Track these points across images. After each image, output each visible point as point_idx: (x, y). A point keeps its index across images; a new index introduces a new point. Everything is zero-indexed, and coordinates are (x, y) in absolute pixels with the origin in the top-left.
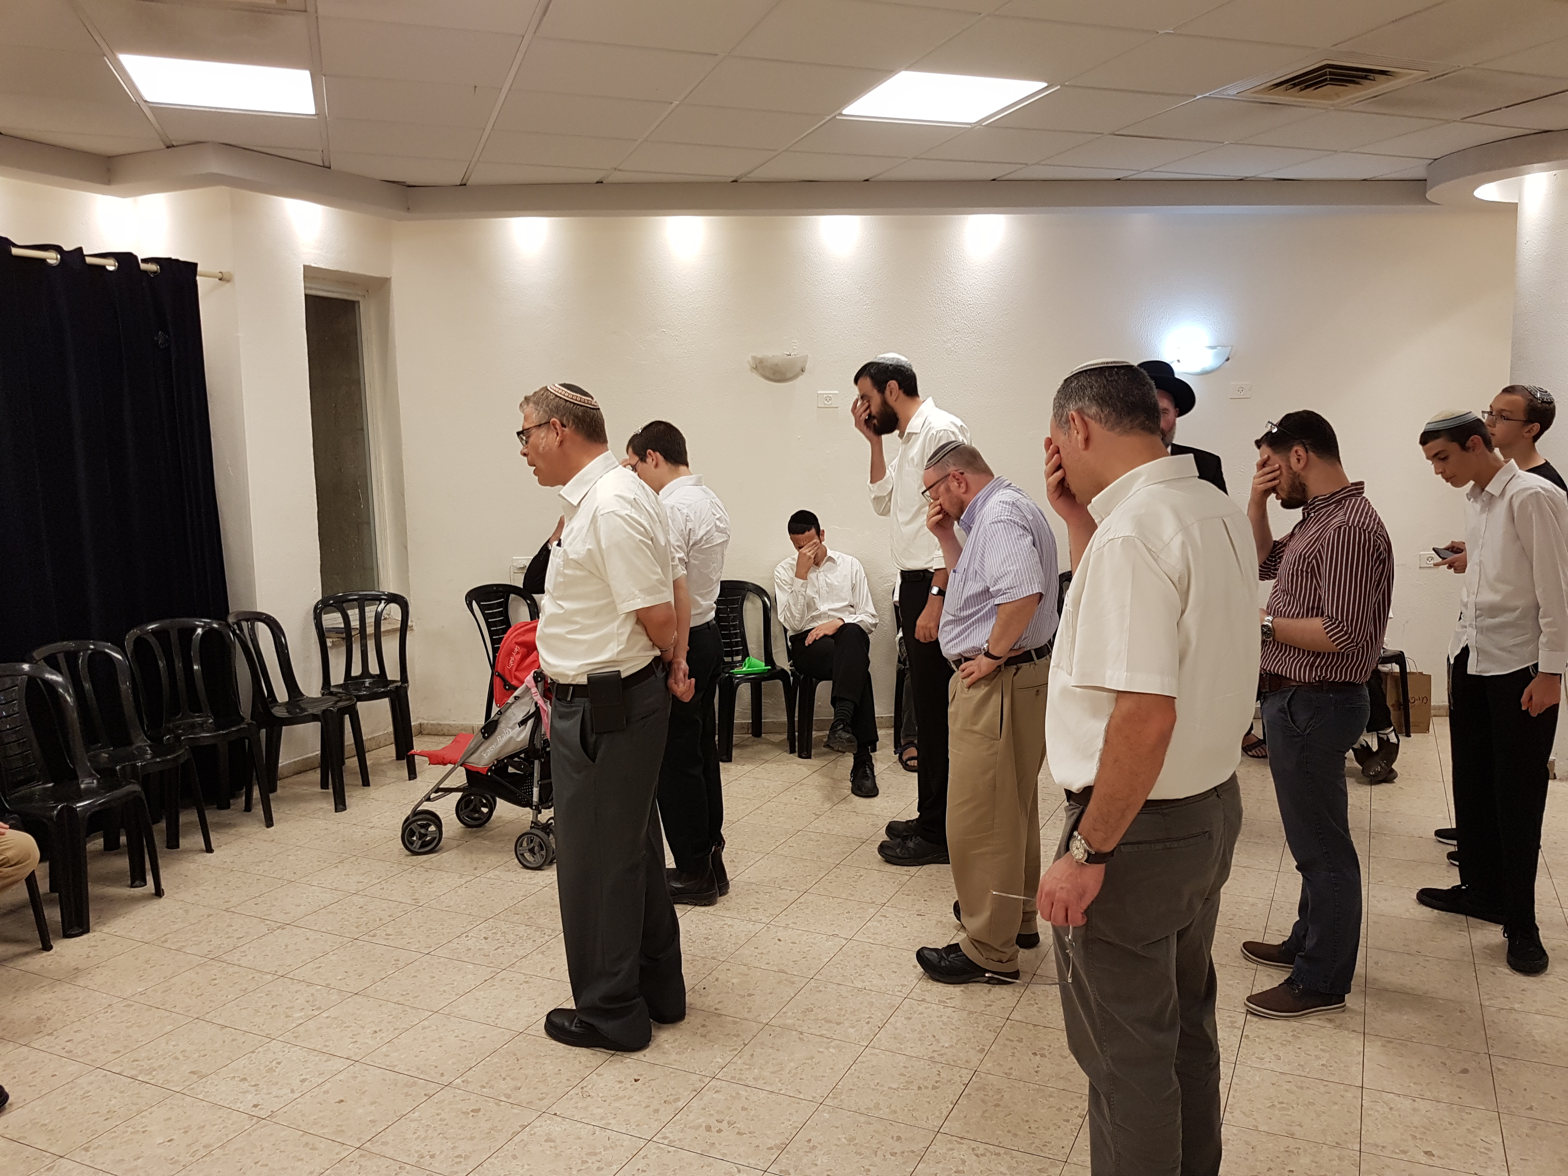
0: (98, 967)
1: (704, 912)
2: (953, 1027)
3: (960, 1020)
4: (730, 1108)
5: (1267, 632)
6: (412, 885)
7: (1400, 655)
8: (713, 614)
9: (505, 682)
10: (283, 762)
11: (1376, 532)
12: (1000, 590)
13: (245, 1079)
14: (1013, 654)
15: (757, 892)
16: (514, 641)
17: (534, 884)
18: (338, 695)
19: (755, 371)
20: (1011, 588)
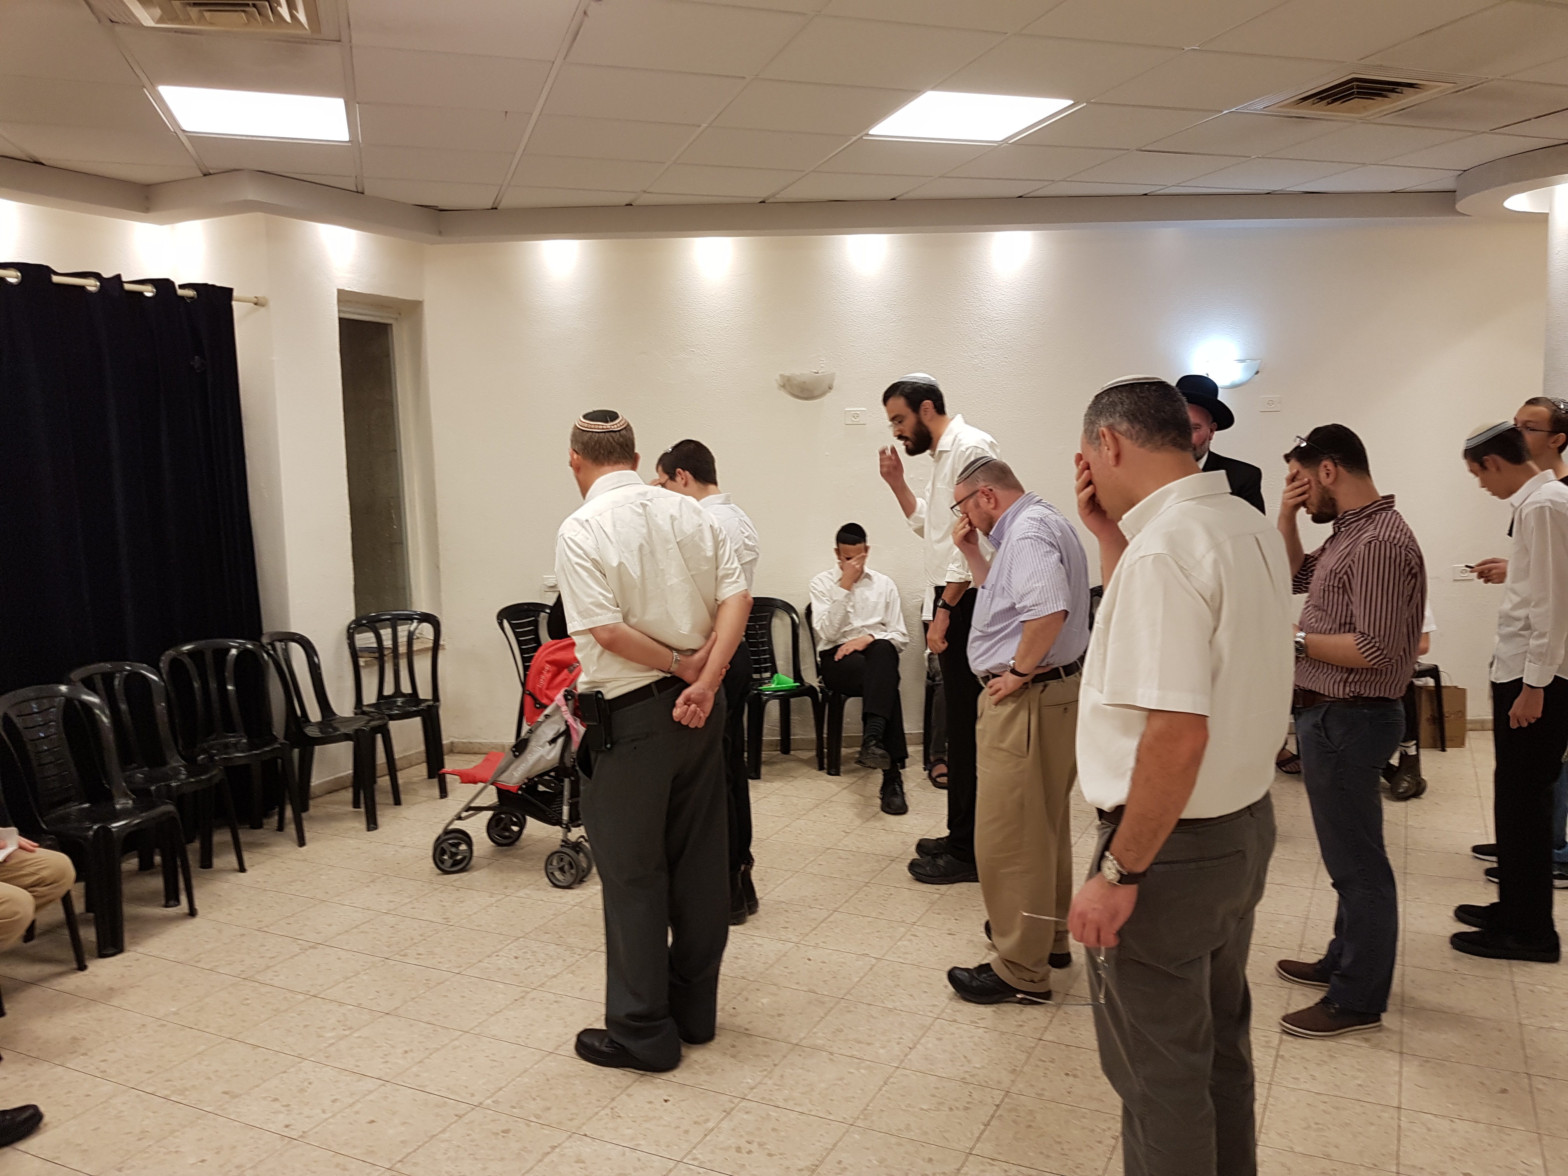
0: (132, 987)
2: (984, 1048)
3: (992, 1041)
4: (759, 1129)
5: (1300, 648)
6: (443, 904)
7: (1434, 668)
9: (535, 700)
10: (315, 781)
11: (1407, 546)
12: (1025, 607)
13: (276, 1100)
14: (1040, 671)
15: (786, 911)
16: (544, 661)
17: (565, 903)
18: (371, 714)
19: (783, 389)
20: (1037, 605)
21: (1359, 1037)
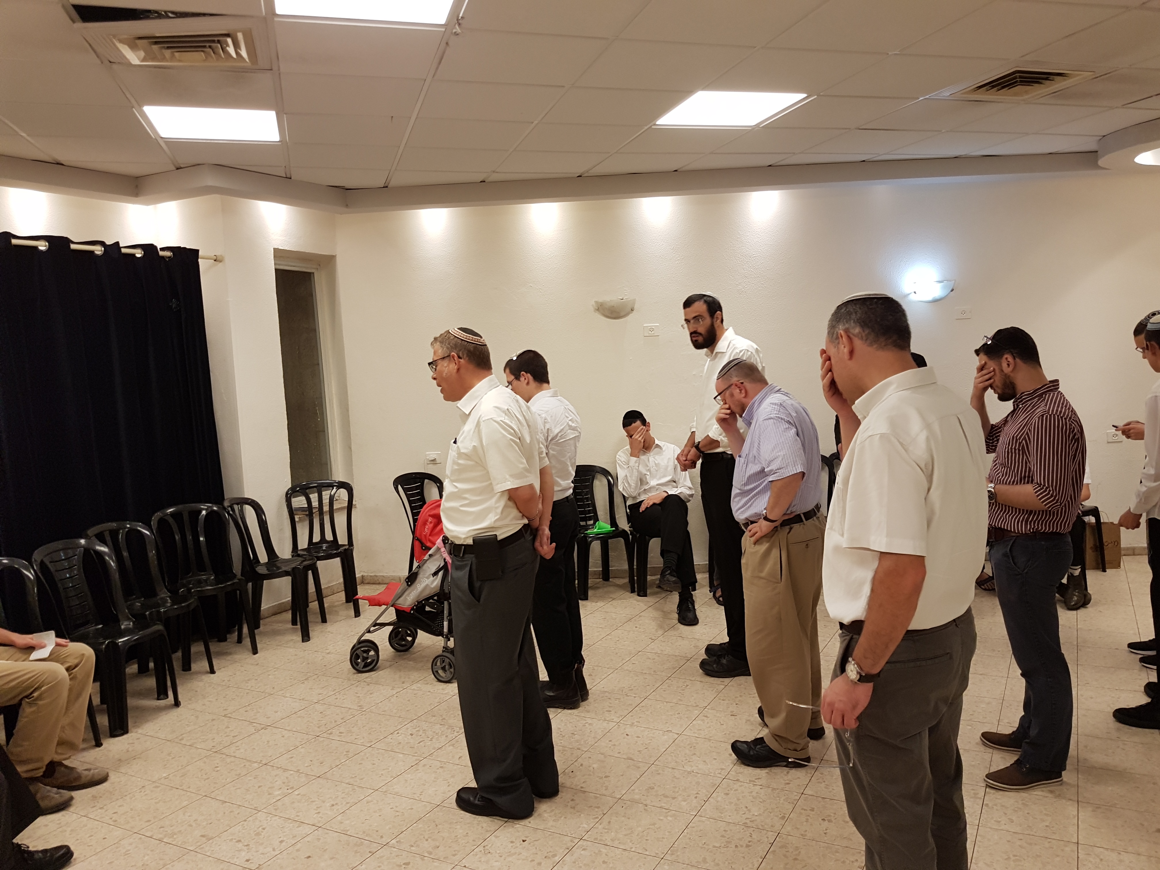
0: (134, 759)
1: (570, 714)
2: (761, 800)
3: (766, 795)
4: (594, 862)
5: (992, 496)
6: (358, 695)
7: (1095, 509)
8: (571, 491)
9: (422, 544)
10: (264, 606)
11: (1070, 418)
12: (771, 470)
13: (240, 841)
14: (786, 517)
15: (609, 698)
16: (428, 514)
17: (445, 694)
18: (304, 556)
19: (597, 312)
20: (780, 469)
21: (1044, 789)
